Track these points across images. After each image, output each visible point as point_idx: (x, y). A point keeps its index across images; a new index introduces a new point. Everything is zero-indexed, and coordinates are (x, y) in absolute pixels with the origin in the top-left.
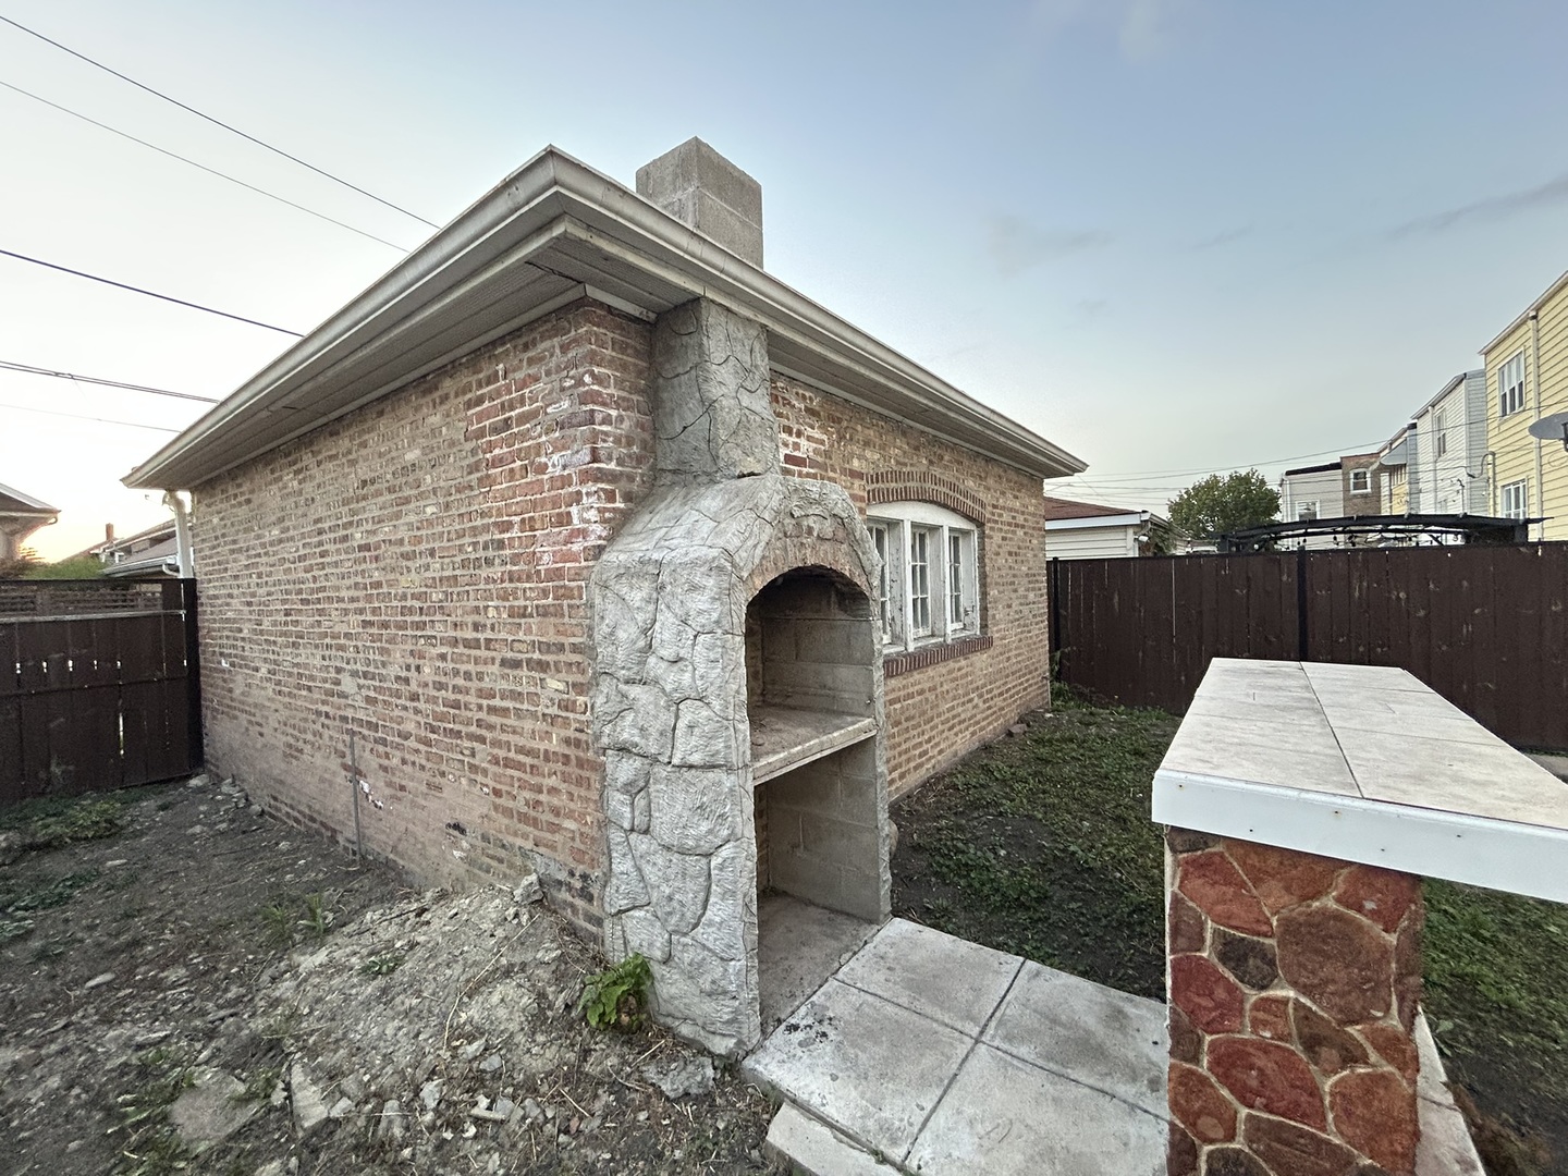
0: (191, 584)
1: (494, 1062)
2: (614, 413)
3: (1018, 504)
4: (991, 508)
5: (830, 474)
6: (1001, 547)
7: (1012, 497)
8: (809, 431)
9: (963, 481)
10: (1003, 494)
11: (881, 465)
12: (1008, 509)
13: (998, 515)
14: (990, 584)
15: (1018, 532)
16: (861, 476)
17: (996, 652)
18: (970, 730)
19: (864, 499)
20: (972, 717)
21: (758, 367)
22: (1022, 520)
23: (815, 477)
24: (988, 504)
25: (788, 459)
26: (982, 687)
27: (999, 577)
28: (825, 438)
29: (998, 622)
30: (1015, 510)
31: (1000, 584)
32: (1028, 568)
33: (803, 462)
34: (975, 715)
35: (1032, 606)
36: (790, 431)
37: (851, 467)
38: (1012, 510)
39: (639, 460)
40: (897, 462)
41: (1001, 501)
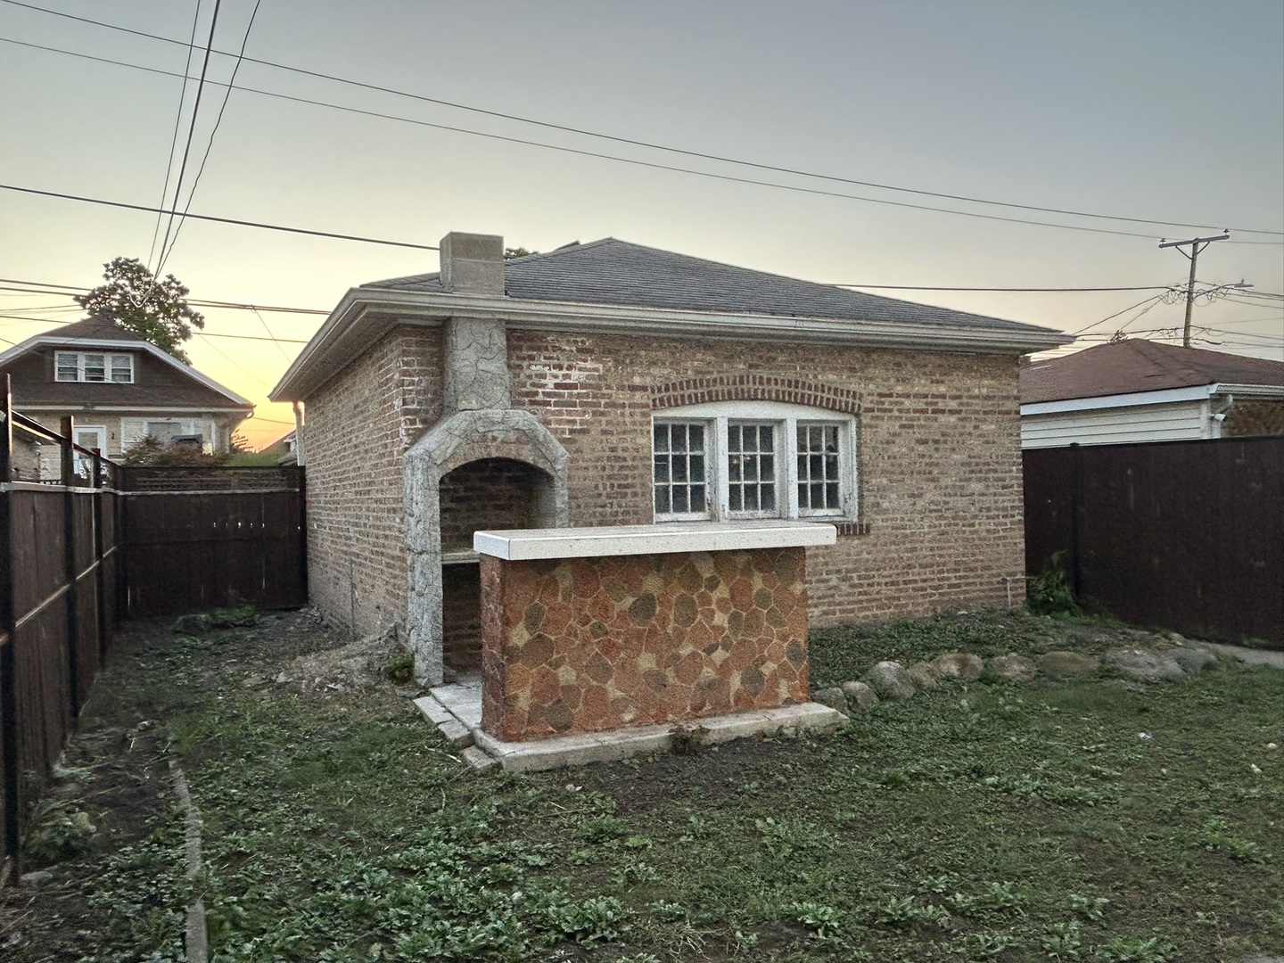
0: (303, 469)
1: (342, 676)
2: (416, 379)
3: (942, 389)
4: (876, 398)
5: (604, 391)
6: (899, 435)
7: (928, 383)
8: (582, 364)
9: (815, 377)
10: (903, 380)
11: (674, 378)
12: (915, 396)
13: (891, 403)
14: (870, 472)
15: (942, 418)
16: (644, 389)
17: (882, 540)
18: (820, 608)
19: (647, 406)
20: (825, 597)
21: (495, 345)
22: (953, 404)
23: (587, 395)
24: (869, 395)
25: (557, 386)
26: (848, 571)
27: (893, 465)
28: (600, 366)
29: (886, 510)
30: (934, 396)
31: (893, 473)
32: (969, 457)
33: (574, 386)
34: (833, 596)
35: (976, 498)
36: (560, 367)
37: (630, 384)
38: (926, 396)
39: (433, 401)
40: (697, 372)
41: (899, 389)
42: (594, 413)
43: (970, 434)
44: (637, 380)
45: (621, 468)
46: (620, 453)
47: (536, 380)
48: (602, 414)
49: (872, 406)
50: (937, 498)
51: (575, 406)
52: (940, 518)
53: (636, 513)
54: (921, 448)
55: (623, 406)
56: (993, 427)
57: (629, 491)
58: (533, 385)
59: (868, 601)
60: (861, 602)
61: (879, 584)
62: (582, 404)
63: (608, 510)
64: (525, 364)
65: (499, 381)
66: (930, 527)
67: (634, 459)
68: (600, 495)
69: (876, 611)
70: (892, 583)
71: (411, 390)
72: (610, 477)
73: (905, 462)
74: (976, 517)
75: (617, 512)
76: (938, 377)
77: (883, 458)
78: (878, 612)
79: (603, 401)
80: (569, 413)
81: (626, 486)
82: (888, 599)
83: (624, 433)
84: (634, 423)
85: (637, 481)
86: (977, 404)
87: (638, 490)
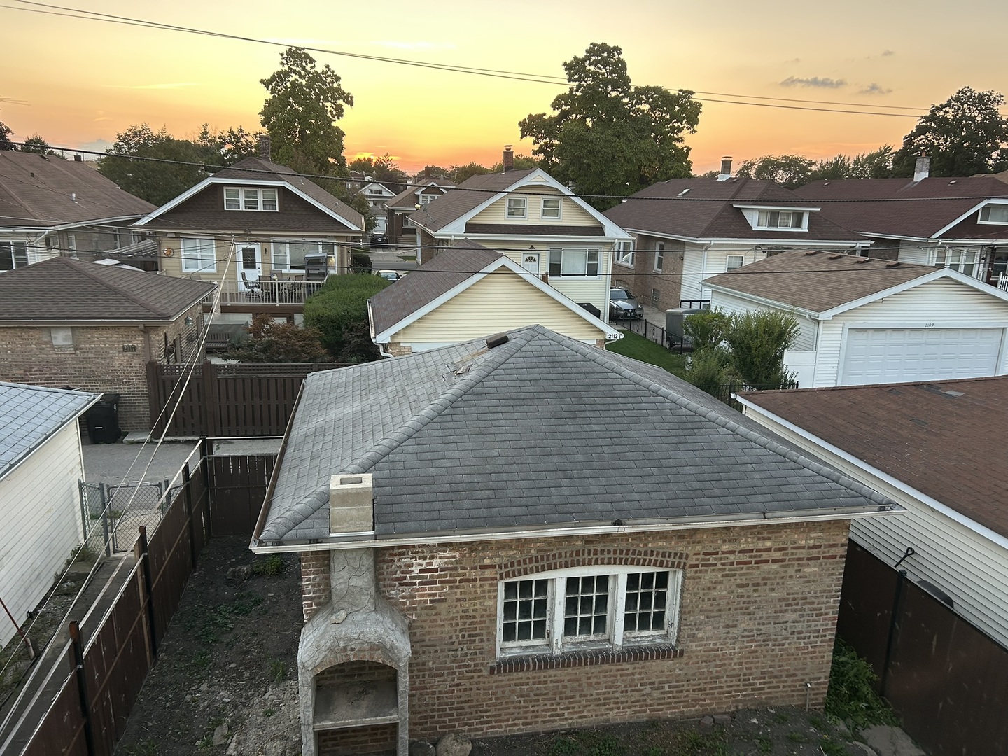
3: (768, 544)
4: (701, 557)
5: (460, 571)
6: (721, 582)
7: (755, 540)
8: (442, 554)
9: (646, 545)
10: (730, 541)
11: (519, 557)
12: (740, 552)
13: (716, 559)
14: (689, 612)
15: (765, 567)
16: (493, 567)
17: (695, 660)
18: (633, 709)
19: (495, 579)
20: (638, 701)
21: (363, 566)
22: (778, 555)
23: (446, 576)
24: (695, 554)
25: (421, 571)
26: (660, 682)
27: (712, 605)
28: (457, 554)
29: (702, 639)
30: (759, 551)
31: (712, 611)
32: (787, 594)
33: (436, 570)
34: (645, 700)
35: (789, 624)
36: (425, 558)
37: (481, 564)
38: (752, 551)
39: (324, 591)
40: (539, 551)
41: (725, 548)
42: (451, 588)
43: (791, 577)
44: (487, 561)
45: (471, 623)
46: (471, 613)
47: (404, 569)
48: (458, 587)
49: (697, 563)
50: (751, 627)
51: (436, 584)
52: (751, 641)
53: (481, 653)
54: (740, 591)
55: (475, 580)
56: (816, 569)
57: (477, 638)
58: (402, 572)
59: (676, 703)
60: (670, 703)
61: (688, 691)
62: (441, 582)
63: (459, 652)
64: (396, 559)
65: (365, 593)
66: (741, 648)
67: (482, 616)
68: (453, 643)
69: (682, 709)
70: (700, 690)
71: (308, 585)
72: (461, 630)
73: (723, 602)
74: (786, 639)
75: (466, 653)
76: (765, 535)
77: (704, 600)
78: (685, 710)
79: (458, 579)
80: (431, 589)
81: (476, 635)
82: (694, 700)
83: (475, 599)
84: (483, 592)
85: (484, 632)
86: (802, 553)
87: (485, 637)
